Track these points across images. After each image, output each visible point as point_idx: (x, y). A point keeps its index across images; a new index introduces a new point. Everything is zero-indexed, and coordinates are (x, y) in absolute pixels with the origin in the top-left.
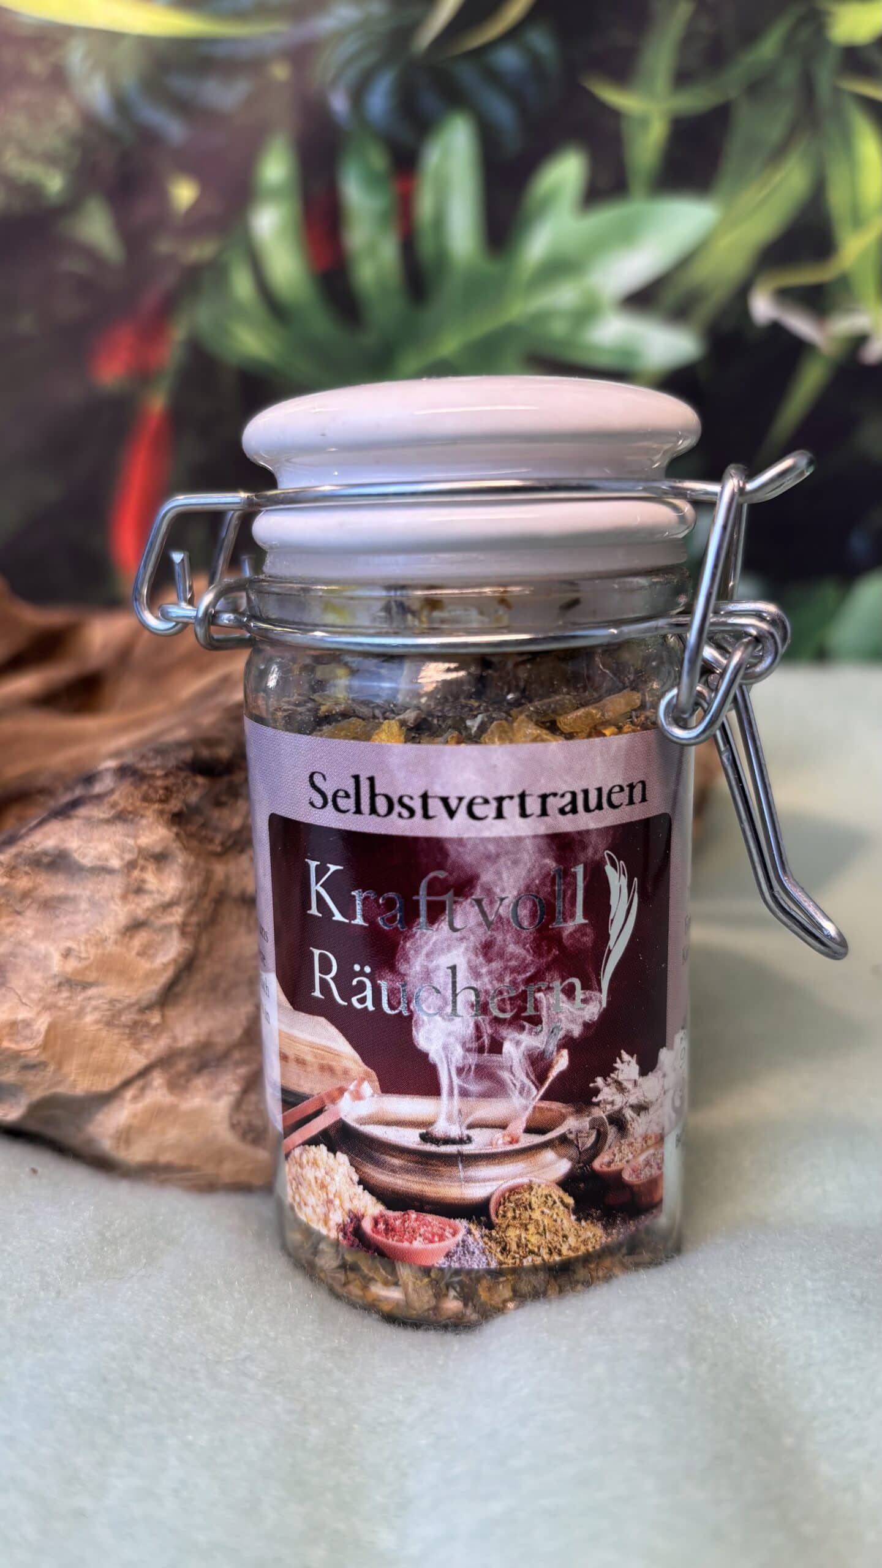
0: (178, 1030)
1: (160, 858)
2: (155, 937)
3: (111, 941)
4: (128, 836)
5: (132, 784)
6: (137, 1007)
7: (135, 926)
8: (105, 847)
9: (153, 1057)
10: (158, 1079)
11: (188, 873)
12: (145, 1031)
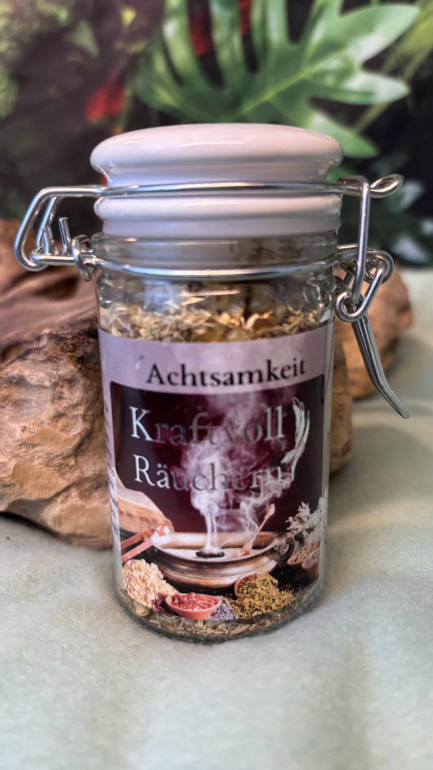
0: (85, 468)
1: (71, 382)
2: (69, 421)
3: (46, 424)
4: (53, 369)
5: (55, 342)
6: (61, 457)
7: (58, 416)
8: (42, 375)
9: (71, 482)
10: (74, 492)
11: (86, 389)
12: (67, 469)
